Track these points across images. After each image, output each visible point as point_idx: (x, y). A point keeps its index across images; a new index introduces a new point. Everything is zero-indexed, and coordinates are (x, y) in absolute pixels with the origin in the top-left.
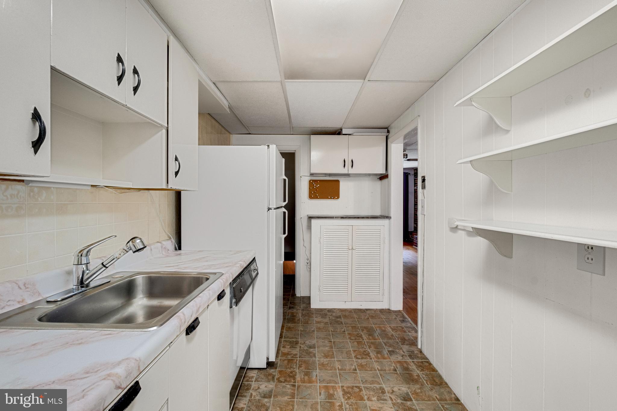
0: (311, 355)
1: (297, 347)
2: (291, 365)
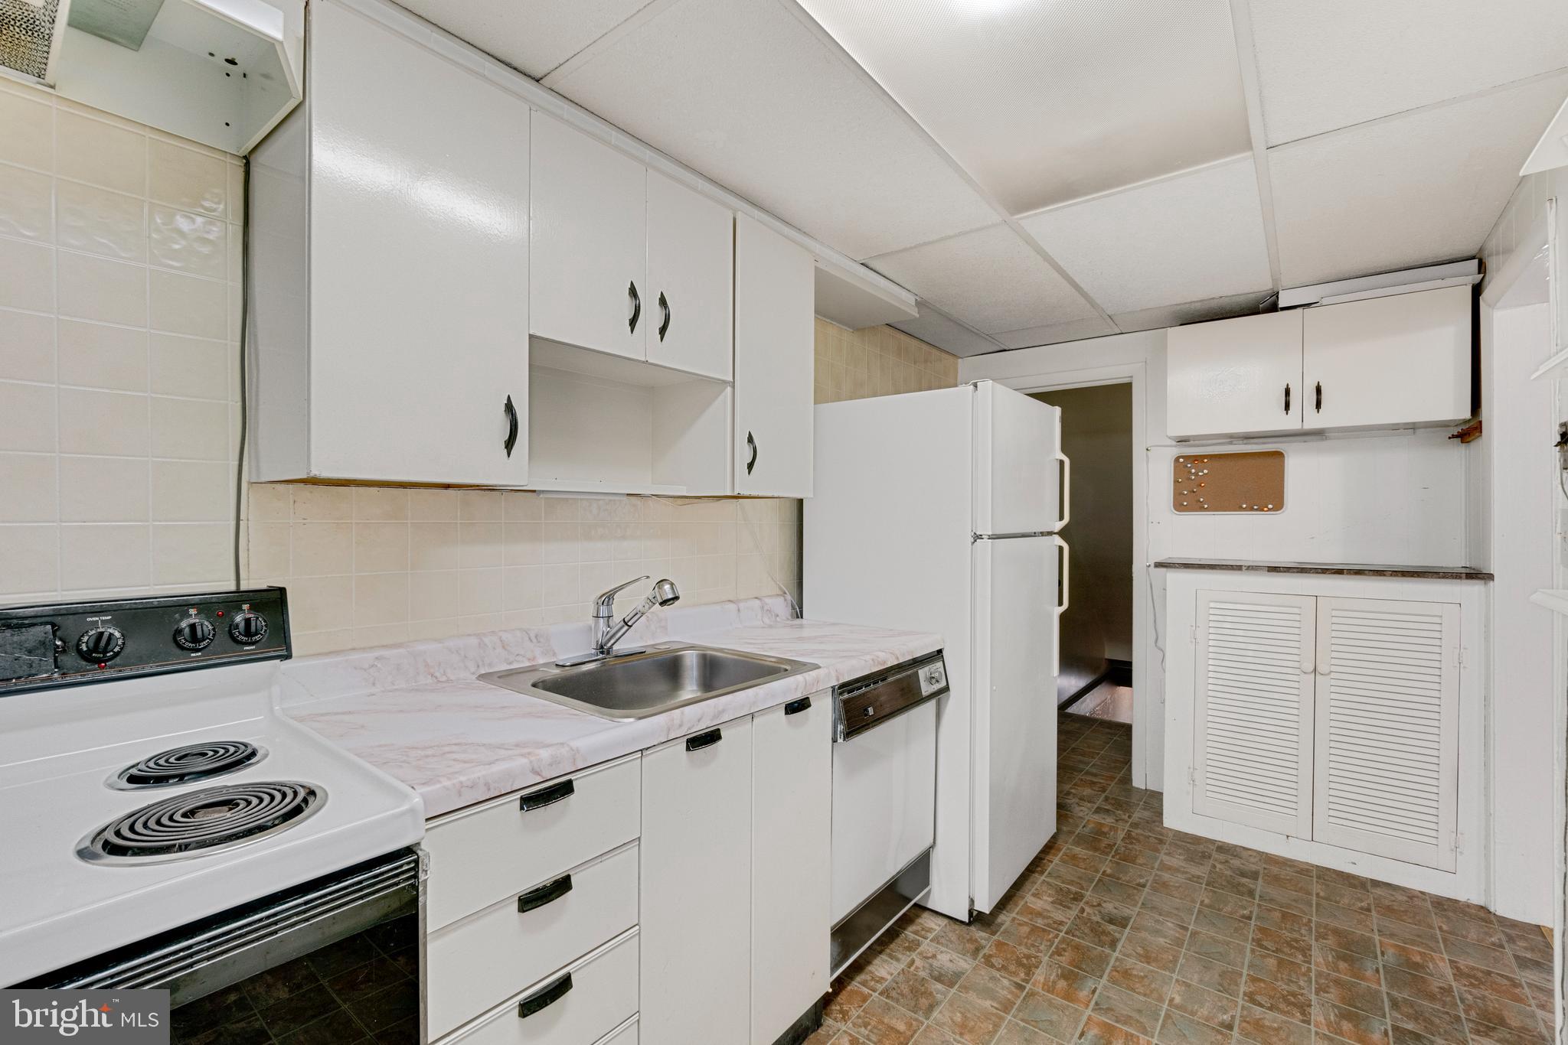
0: (1104, 938)
1: (1074, 906)
2: (1035, 941)
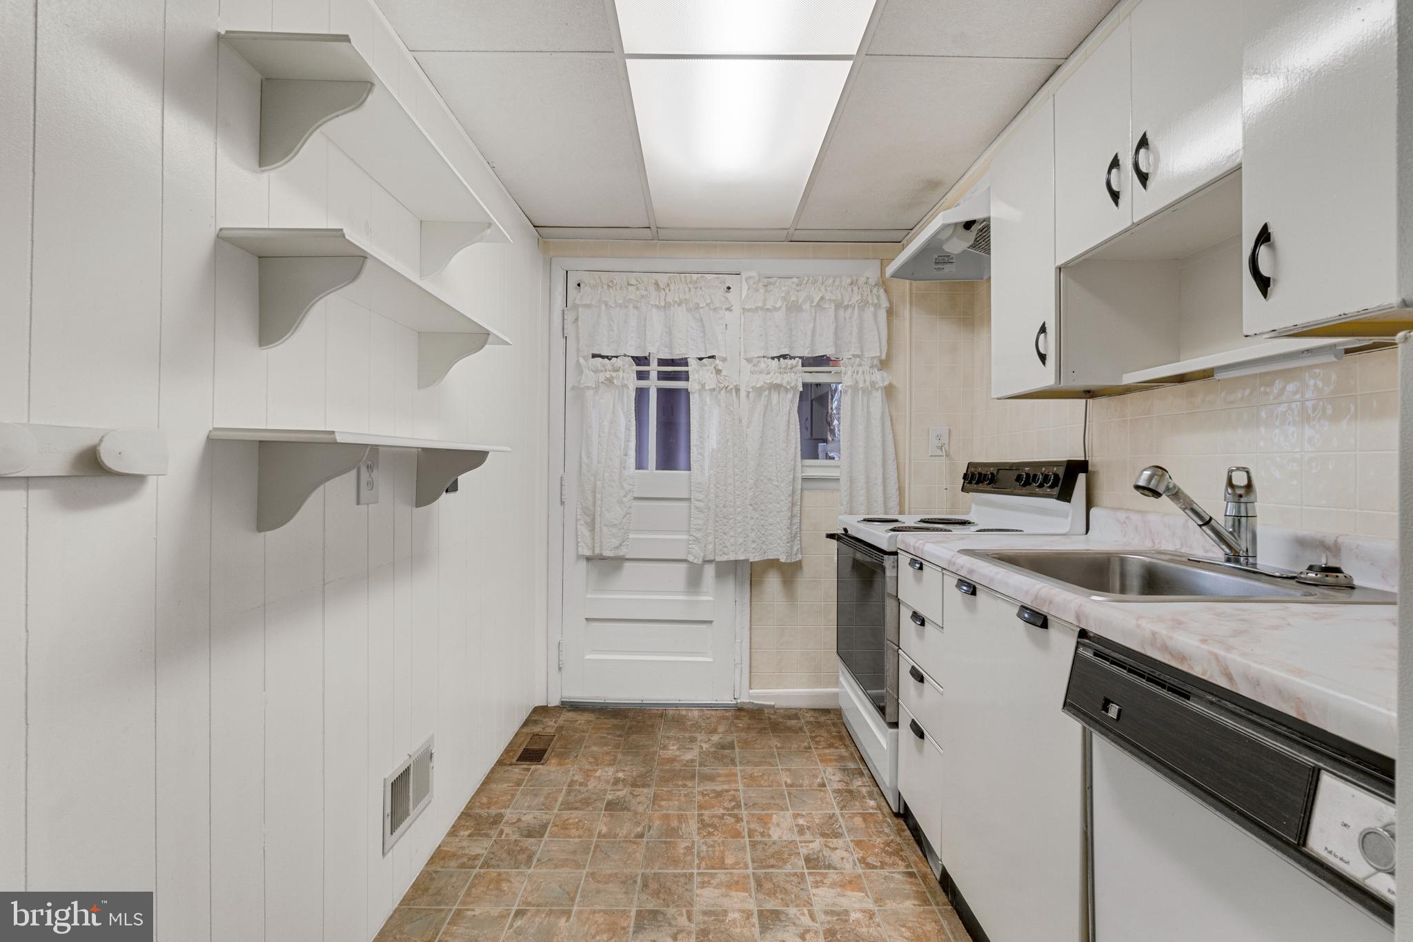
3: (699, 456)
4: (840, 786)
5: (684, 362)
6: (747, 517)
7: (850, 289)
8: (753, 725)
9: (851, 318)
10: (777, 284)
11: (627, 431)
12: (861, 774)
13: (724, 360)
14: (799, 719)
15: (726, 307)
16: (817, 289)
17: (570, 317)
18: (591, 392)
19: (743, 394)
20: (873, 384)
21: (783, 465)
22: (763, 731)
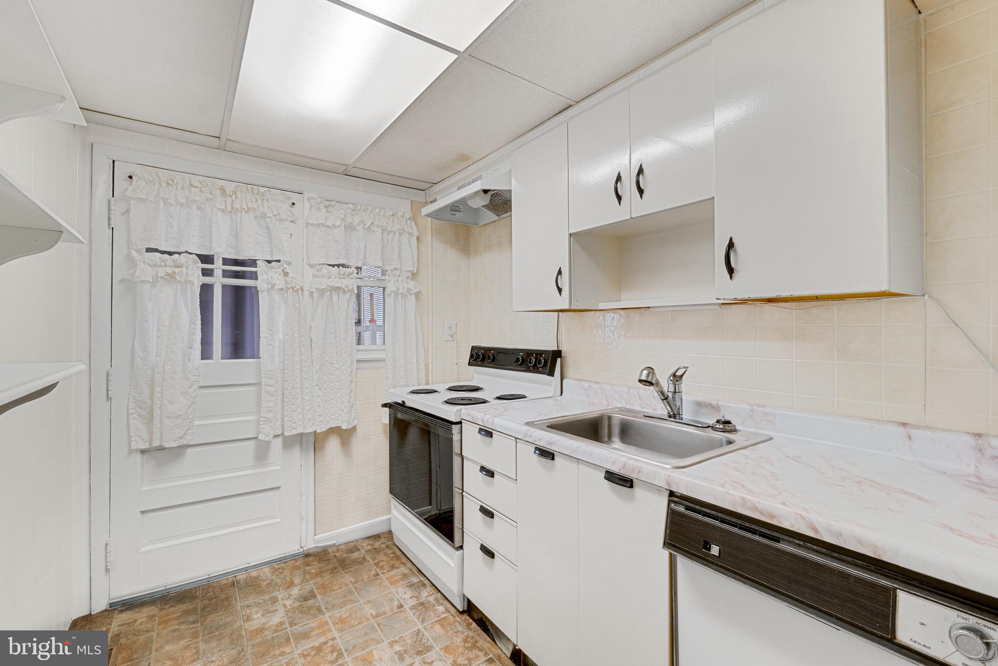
3: (269, 347)
4: (414, 602)
5: (253, 263)
6: (314, 396)
7: (391, 219)
8: (323, 567)
9: (392, 240)
10: (336, 207)
11: (192, 325)
12: (424, 585)
13: (289, 264)
14: (359, 550)
15: (291, 220)
16: (367, 215)
17: (118, 208)
18: (148, 286)
19: (306, 293)
20: (409, 290)
21: (343, 352)
22: (335, 571)
